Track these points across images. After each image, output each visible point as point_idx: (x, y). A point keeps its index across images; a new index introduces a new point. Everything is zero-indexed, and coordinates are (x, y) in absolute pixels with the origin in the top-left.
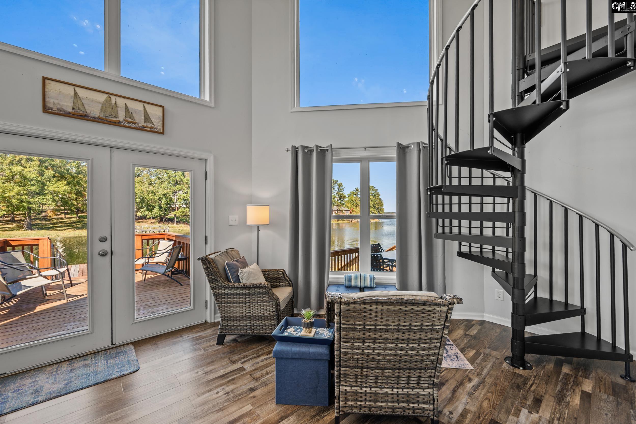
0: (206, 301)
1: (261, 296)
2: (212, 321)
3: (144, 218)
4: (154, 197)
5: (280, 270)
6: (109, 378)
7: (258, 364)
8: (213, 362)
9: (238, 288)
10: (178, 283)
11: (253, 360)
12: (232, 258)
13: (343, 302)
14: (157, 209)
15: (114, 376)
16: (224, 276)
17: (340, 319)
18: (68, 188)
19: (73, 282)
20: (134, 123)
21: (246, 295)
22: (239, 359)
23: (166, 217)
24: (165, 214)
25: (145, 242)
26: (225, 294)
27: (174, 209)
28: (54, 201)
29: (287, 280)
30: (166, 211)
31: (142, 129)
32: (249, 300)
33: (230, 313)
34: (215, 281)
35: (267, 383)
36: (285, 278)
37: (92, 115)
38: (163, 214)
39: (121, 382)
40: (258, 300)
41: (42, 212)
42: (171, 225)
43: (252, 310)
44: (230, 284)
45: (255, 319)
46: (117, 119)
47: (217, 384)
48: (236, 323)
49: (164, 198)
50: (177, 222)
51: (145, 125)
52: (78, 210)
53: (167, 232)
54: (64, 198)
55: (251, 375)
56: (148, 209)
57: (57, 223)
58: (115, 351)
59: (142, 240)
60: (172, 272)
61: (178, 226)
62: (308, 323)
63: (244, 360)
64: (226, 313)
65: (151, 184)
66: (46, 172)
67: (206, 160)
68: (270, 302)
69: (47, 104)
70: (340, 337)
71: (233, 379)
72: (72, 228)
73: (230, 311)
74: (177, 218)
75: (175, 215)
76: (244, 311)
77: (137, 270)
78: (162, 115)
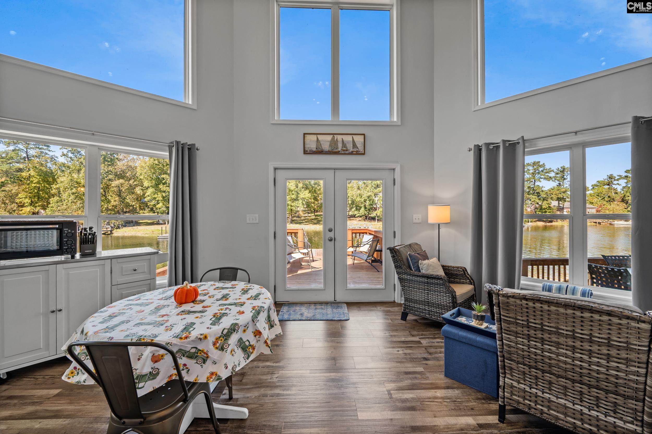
0: (395, 285)
1: (438, 286)
2: (399, 302)
3: (354, 216)
4: (361, 200)
5: (461, 268)
6: (333, 319)
7: (433, 344)
8: (397, 330)
9: (418, 276)
10: (376, 269)
11: (429, 339)
12: (414, 251)
13: (501, 294)
14: (363, 209)
15: (336, 319)
16: (407, 265)
17: (499, 310)
18: (309, 195)
19: (314, 259)
20: (347, 150)
21: (425, 283)
22: (418, 335)
23: (370, 215)
24: (369, 213)
25: (354, 235)
26: (407, 280)
27: (375, 209)
28: (303, 204)
29: (468, 278)
30: (369, 211)
31: (352, 153)
32: (428, 288)
33: (411, 296)
34: (400, 268)
35: (440, 359)
36: (466, 276)
37: (325, 150)
38: (367, 214)
39: (340, 323)
40: (436, 289)
41: (297, 212)
42: (373, 223)
43: (430, 297)
44: (412, 272)
45: (432, 306)
46: (338, 150)
47: (399, 345)
48: (417, 306)
49: (368, 199)
50: (378, 220)
51: (353, 150)
52: (315, 211)
53: (370, 228)
54: (307, 202)
55: (426, 349)
56: (357, 209)
57: (304, 220)
58: (336, 305)
59: (352, 233)
60: (372, 260)
61: (378, 223)
62: (478, 316)
63: (421, 337)
64: (408, 295)
65: (359, 188)
66: (299, 185)
67: (394, 169)
68: (447, 293)
69: (305, 149)
70: (501, 328)
71: (411, 347)
72: (311, 224)
73: (411, 294)
74: (378, 217)
75: (377, 214)
76: (423, 296)
77: (348, 255)
78: (363, 140)
